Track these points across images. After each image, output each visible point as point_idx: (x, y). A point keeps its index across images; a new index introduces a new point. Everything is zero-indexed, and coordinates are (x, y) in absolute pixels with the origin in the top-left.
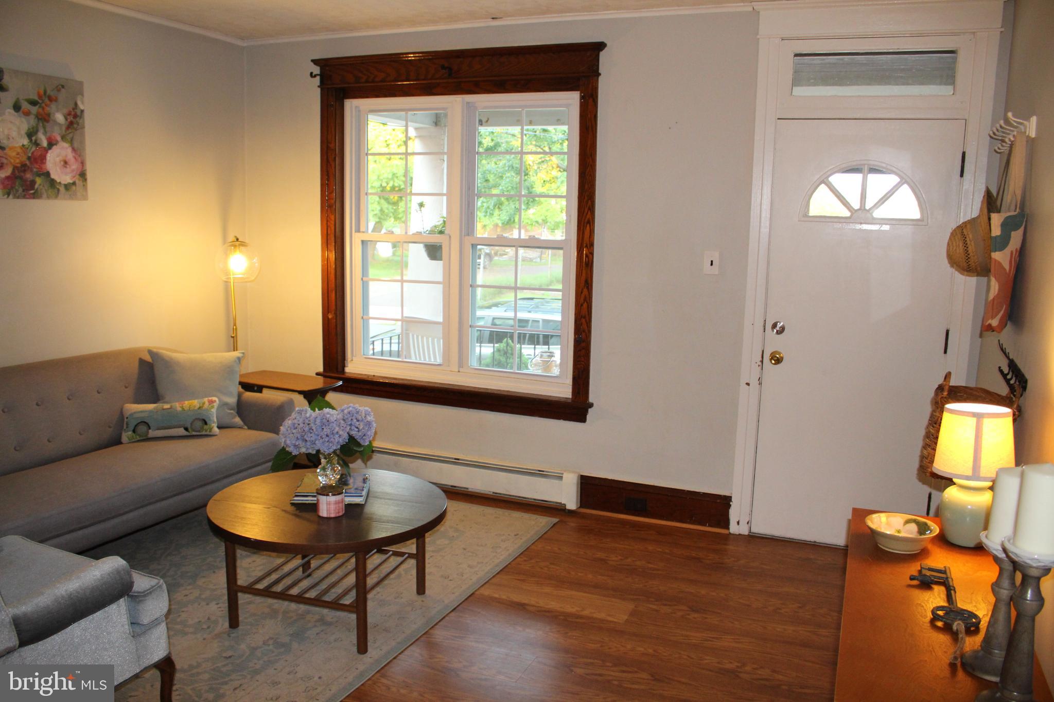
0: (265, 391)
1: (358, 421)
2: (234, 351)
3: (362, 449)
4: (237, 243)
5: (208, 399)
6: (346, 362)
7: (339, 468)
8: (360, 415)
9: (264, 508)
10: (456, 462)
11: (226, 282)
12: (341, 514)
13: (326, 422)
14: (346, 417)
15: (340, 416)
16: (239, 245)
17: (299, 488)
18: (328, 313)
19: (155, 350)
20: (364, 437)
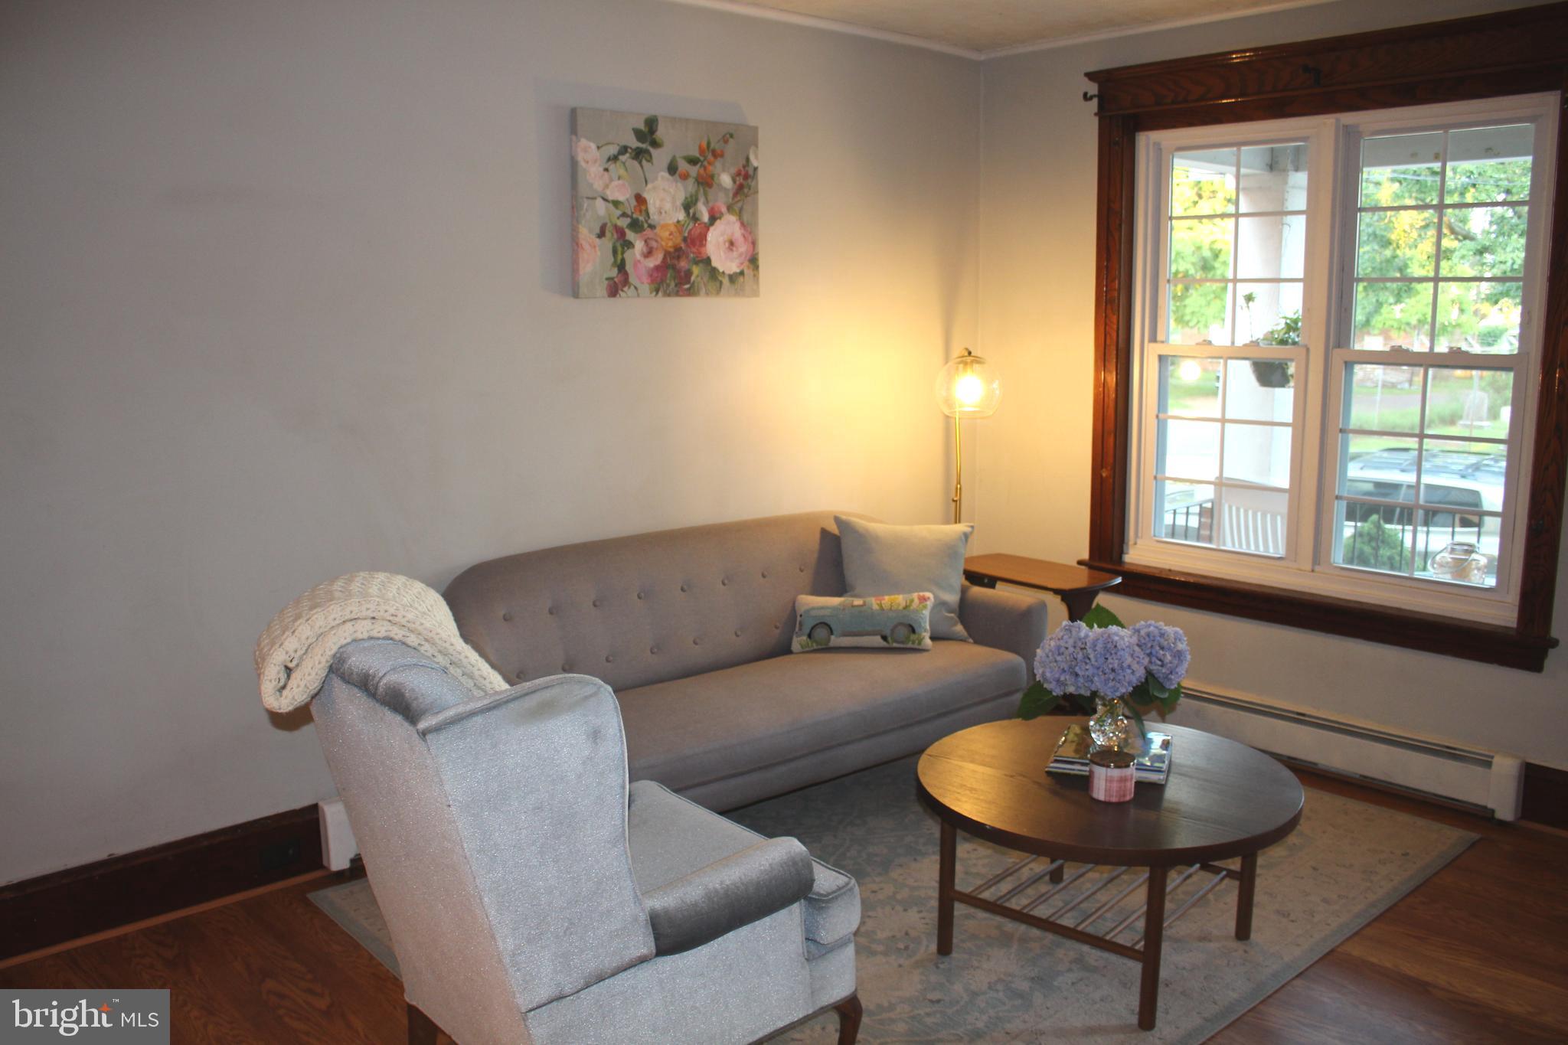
0: (999, 585)
1: (1162, 648)
2: (956, 522)
3: (1166, 695)
4: (969, 359)
5: (919, 596)
6: (1125, 545)
7: (1125, 722)
8: (1166, 640)
9: (1006, 775)
10: (1299, 718)
11: (947, 417)
12: (1128, 798)
13: (1111, 648)
14: (1143, 641)
15: (1134, 640)
16: (972, 362)
17: (1060, 749)
18: (1102, 468)
19: (844, 517)
20: (1170, 676)
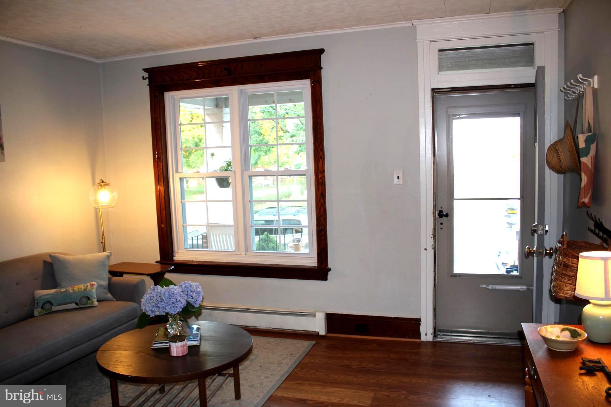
0: (125, 276)
1: (192, 292)
2: (103, 252)
3: (196, 310)
4: (103, 184)
5: (90, 284)
6: (174, 253)
7: (181, 323)
8: (193, 288)
9: (135, 353)
10: (248, 311)
11: (96, 208)
12: (186, 353)
13: (172, 294)
14: (184, 290)
15: (180, 290)
16: (104, 185)
17: (156, 338)
18: (161, 224)
19: (53, 254)
20: (196, 302)
